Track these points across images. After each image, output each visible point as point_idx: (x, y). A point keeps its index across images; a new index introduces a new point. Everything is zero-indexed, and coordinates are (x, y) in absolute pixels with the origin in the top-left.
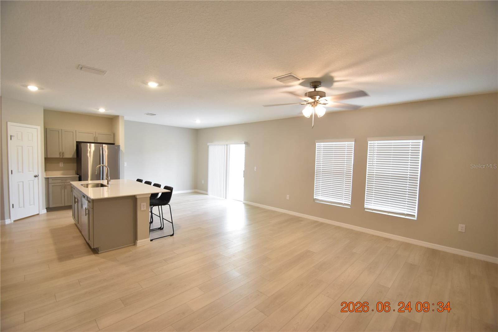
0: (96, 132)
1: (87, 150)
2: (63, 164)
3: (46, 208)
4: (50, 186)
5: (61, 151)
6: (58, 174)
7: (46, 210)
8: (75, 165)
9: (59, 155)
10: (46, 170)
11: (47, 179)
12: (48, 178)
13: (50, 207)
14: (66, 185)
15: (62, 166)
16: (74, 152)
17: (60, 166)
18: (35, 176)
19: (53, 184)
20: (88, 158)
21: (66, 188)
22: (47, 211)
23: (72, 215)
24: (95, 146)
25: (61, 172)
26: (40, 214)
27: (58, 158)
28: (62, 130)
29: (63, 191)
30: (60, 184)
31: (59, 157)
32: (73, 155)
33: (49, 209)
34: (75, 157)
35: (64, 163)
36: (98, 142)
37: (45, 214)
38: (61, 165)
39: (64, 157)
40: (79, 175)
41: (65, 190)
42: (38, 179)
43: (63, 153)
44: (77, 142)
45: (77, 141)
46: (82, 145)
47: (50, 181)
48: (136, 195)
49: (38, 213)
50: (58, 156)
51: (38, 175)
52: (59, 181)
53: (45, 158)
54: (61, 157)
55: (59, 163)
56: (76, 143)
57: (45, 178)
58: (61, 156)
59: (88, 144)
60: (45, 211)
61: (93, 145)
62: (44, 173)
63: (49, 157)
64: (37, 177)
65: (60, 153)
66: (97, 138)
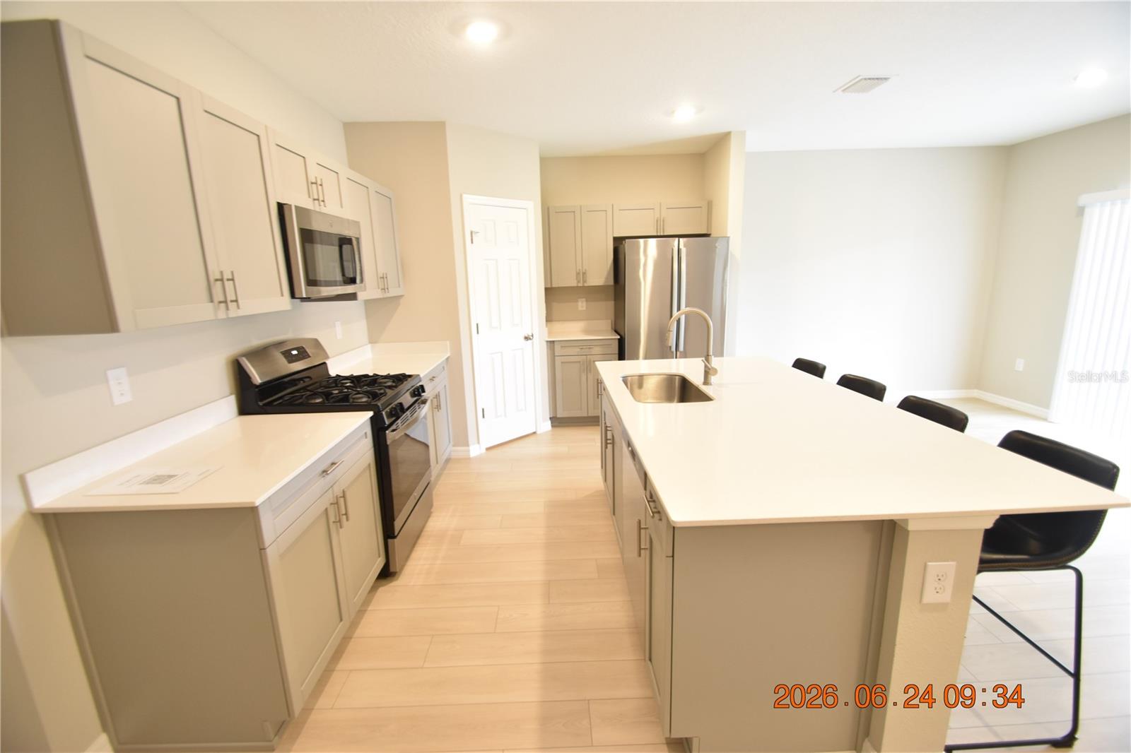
0: (660, 204)
1: (638, 260)
2: (584, 304)
3: (550, 418)
4: (558, 362)
5: (581, 268)
6: (573, 331)
7: (549, 422)
8: (610, 305)
9: (577, 279)
10: (549, 319)
11: (551, 344)
12: (554, 341)
13: (558, 416)
14: (590, 361)
15: (584, 308)
16: (609, 266)
17: (580, 309)
18: (527, 338)
19: (564, 359)
20: (640, 284)
21: (590, 372)
22: (552, 426)
23: (600, 466)
24: (659, 247)
25: (579, 326)
26: (538, 433)
27: (574, 287)
28: (581, 207)
29: (584, 377)
30: (578, 358)
31: (575, 285)
32: (607, 278)
33: (557, 422)
34: (611, 282)
35: (587, 301)
36: (666, 234)
37: (546, 432)
38: (582, 305)
39: (586, 285)
40: (619, 334)
41: (589, 375)
42: (533, 343)
43: (584, 274)
44: (616, 239)
45: (615, 236)
46: (626, 245)
47: (557, 347)
48: (906, 521)
49: (534, 431)
50: (574, 283)
51: (532, 336)
52: (576, 350)
53: (546, 289)
54: (580, 285)
55: (577, 301)
56: (614, 244)
57: (547, 342)
58: (579, 282)
59: (642, 241)
60: (547, 425)
61: (653, 242)
62: (545, 330)
63: (554, 286)
64: (530, 339)
65: (578, 274)
66: (663, 221)
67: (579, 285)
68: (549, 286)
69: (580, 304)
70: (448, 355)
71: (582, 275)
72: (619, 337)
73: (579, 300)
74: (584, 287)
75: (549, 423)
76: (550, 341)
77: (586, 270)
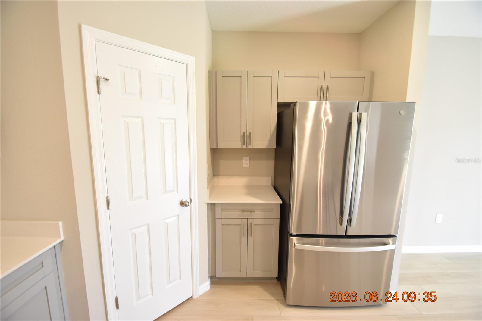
0: (325, 73)
2: (248, 162)
3: (210, 278)
4: (218, 222)
5: (245, 131)
9: (241, 141)
11: (212, 207)
12: (215, 204)
13: (218, 275)
14: (251, 225)
15: (248, 166)
16: (272, 132)
17: (244, 166)
18: (182, 204)
19: (225, 221)
21: (251, 235)
22: (211, 285)
25: (243, 181)
26: (195, 296)
27: (239, 149)
29: (244, 239)
30: (238, 221)
31: (240, 147)
32: (270, 142)
33: (215, 280)
34: (274, 146)
35: (250, 160)
38: (246, 163)
39: (249, 147)
40: (282, 199)
41: (249, 238)
42: (191, 209)
43: (249, 136)
44: (279, 105)
45: (281, 101)
47: (218, 210)
49: (190, 296)
50: (238, 145)
51: (191, 200)
52: (236, 214)
53: (212, 150)
55: (242, 160)
56: (277, 109)
57: (208, 204)
58: (243, 144)
60: (206, 286)
62: (206, 192)
63: (218, 147)
64: (186, 206)
65: (243, 136)
66: (327, 89)
67: (244, 147)
68: (215, 147)
69: (244, 162)
70: (62, 238)
71: (246, 137)
72: (281, 202)
73: (244, 158)
74: (247, 149)
75: (208, 283)
76: (211, 204)
77: (250, 133)
